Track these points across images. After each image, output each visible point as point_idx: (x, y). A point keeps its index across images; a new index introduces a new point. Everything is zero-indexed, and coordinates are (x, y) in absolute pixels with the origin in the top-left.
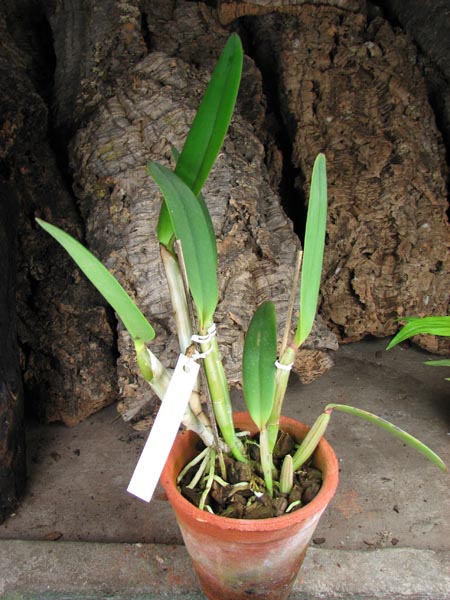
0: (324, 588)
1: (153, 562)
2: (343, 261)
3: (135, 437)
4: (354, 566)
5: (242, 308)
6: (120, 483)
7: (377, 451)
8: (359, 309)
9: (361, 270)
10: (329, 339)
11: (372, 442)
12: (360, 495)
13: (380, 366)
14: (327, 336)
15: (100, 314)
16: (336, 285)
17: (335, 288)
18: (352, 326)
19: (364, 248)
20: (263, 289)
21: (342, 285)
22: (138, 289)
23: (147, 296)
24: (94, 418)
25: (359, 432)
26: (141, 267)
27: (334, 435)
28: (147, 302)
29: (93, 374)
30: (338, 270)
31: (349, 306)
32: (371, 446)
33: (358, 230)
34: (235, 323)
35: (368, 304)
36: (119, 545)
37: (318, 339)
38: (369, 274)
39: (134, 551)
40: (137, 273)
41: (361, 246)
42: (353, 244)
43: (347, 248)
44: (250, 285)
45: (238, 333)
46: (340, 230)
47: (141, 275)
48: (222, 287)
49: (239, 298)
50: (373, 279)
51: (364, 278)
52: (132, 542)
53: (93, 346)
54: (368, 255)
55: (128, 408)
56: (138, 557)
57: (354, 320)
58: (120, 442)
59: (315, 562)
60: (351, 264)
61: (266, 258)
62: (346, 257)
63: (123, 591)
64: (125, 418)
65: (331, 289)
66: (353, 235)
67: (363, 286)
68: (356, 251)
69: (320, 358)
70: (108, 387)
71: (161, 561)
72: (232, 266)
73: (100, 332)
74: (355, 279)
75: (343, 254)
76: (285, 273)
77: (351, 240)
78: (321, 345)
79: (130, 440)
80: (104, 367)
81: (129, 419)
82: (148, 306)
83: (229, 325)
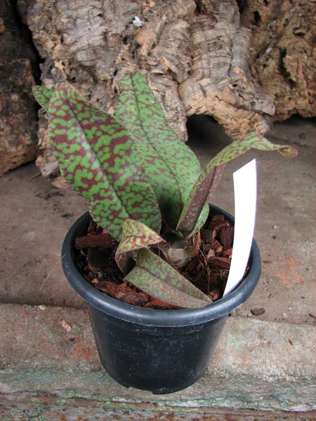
0: (274, 369)
1: (57, 328)
2: (274, 41)
3: (53, 194)
4: (309, 343)
5: (178, 56)
6: (32, 238)
7: (312, 221)
8: (288, 88)
9: (294, 48)
10: (266, 102)
11: (305, 212)
12: (299, 264)
13: (305, 146)
14: (265, 99)
15: (24, 66)
16: (266, 63)
17: (265, 66)
18: (281, 102)
19: (297, 29)
20: (199, 44)
21: (273, 64)
22: (65, 35)
23: (74, 43)
24: (13, 175)
25: (291, 201)
26: (70, 13)
27: (265, 203)
28: (73, 49)
29: (11, 125)
30: (269, 50)
31: (279, 84)
32: (305, 216)
33: (293, 10)
34: (169, 71)
35: (300, 81)
36: (17, 307)
37: (255, 100)
38: (302, 53)
39: (36, 315)
40: (65, 21)
41: (295, 26)
42: (285, 25)
43: (280, 29)
44: (188, 35)
45: (172, 83)
46: (273, 11)
47: (69, 22)
48: (157, 30)
49: (175, 45)
50: (306, 57)
51: (297, 56)
52: (34, 303)
53: (15, 97)
54: (300, 35)
55: (48, 161)
56: (40, 322)
57: (284, 96)
58: (39, 199)
59: (261, 337)
60: (283, 44)
61: (205, 12)
62: (279, 38)
63: (16, 364)
64: (43, 173)
65: (262, 67)
66: (287, 16)
67: (295, 64)
68: (289, 31)
69: (256, 121)
70: (27, 140)
71: (69, 329)
72: (170, 11)
73: (24, 85)
74: (288, 57)
75: (274, 36)
76: (224, 30)
77: (283, 22)
78: (257, 107)
79: (49, 196)
80: (25, 119)
81: (49, 173)
82: (74, 53)
83: (163, 70)
